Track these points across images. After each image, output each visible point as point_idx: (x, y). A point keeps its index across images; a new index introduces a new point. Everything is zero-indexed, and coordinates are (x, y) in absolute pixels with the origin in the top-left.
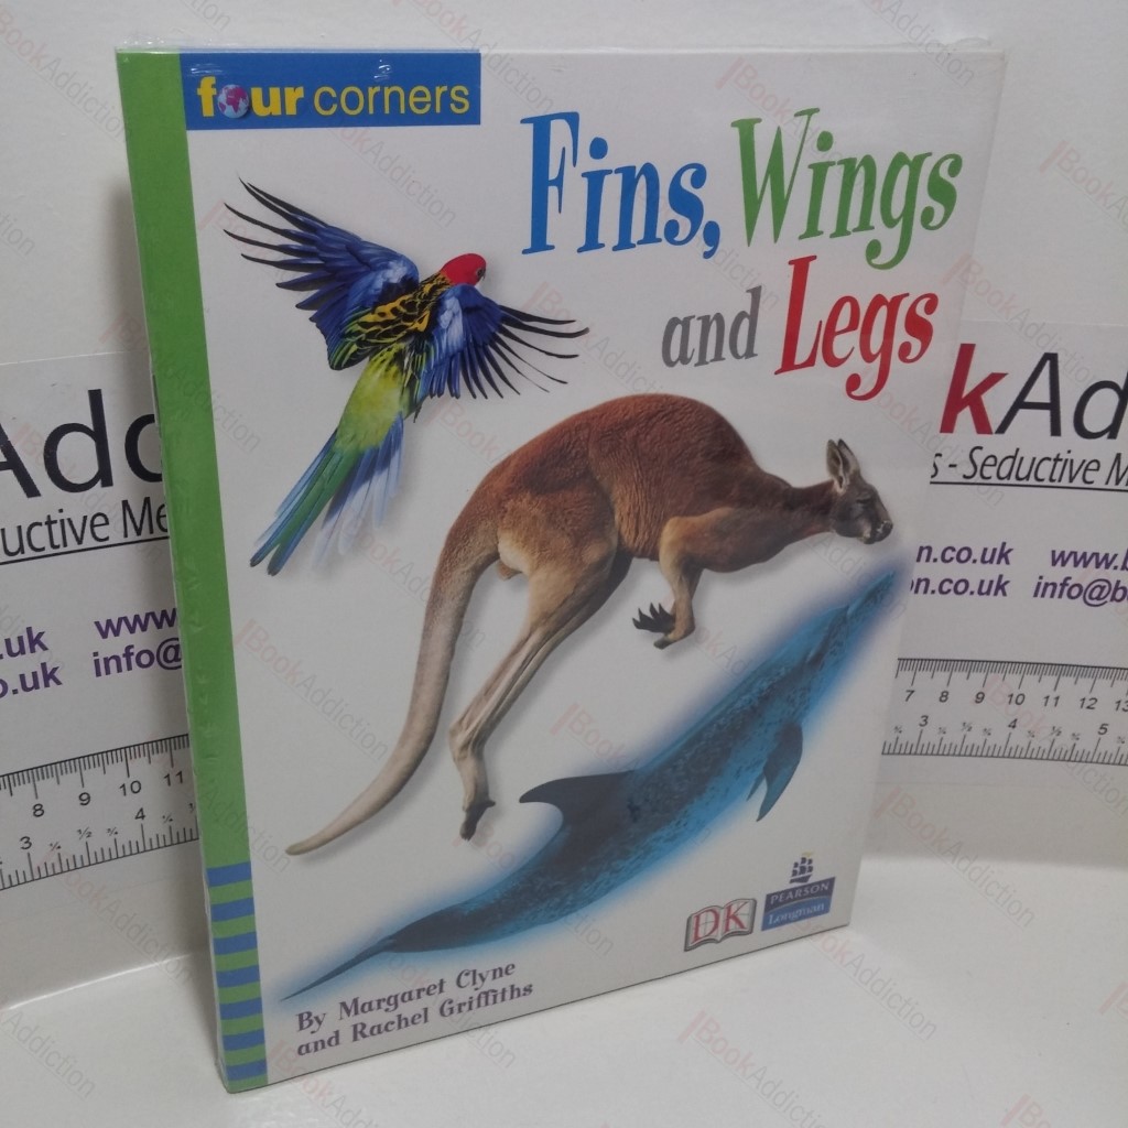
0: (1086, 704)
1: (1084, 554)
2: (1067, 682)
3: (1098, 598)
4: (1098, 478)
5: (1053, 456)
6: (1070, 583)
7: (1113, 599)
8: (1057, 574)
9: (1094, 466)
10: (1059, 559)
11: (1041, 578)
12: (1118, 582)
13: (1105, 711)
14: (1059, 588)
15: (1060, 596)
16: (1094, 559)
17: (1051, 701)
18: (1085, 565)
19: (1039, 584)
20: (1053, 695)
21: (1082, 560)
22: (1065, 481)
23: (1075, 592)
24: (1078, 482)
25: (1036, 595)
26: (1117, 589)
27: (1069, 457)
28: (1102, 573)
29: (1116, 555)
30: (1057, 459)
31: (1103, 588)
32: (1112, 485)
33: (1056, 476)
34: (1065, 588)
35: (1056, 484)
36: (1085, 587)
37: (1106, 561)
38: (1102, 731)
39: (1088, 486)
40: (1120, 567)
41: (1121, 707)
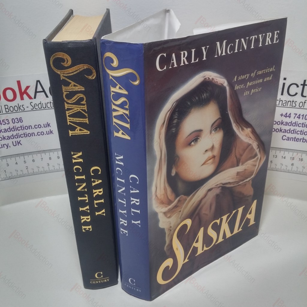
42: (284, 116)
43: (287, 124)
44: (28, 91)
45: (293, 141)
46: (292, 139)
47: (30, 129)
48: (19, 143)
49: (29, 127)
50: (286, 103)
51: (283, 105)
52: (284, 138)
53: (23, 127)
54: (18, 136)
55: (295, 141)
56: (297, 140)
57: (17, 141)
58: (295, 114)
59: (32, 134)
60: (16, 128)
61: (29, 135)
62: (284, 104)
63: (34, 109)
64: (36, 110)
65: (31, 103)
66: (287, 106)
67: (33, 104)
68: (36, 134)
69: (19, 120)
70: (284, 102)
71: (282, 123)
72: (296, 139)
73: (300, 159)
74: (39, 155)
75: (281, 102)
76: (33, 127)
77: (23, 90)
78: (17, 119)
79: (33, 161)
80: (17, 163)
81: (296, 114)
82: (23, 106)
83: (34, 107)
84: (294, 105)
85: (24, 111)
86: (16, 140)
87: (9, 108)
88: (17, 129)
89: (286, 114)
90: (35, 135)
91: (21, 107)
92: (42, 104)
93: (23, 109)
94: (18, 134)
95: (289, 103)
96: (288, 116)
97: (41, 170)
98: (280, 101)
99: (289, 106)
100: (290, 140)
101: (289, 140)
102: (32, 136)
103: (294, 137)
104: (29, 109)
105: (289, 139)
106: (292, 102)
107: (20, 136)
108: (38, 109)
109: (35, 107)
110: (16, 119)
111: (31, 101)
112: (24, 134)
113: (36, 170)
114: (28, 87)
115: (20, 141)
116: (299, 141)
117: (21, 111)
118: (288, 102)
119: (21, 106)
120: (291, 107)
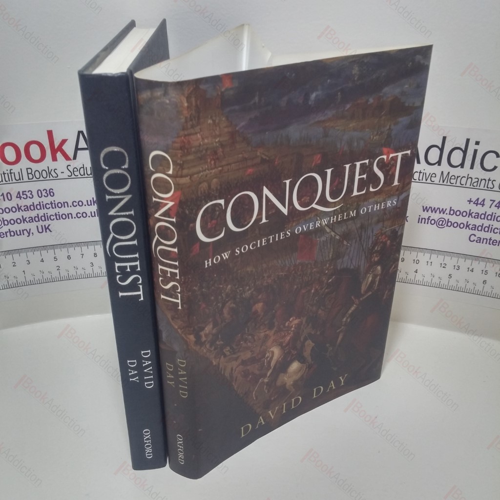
0: (442, 266)
1: (435, 208)
2: (434, 256)
3: (442, 225)
4: (436, 180)
5: (419, 171)
6: (431, 218)
7: (447, 226)
8: (425, 215)
9: (434, 175)
10: (425, 209)
11: (420, 216)
12: (448, 219)
13: (449, 269)
14: (427, 220)
15: (428, 223)
16: (438, 210)
17: (429, 264)
18: (435, 212)
19: (419, 218)
20: (430, 261)
21: (434, 210)
22: (424, 181)
23: (433, 222)
24: (429, 181)
25: (419, 222)
26: (448, 222)
27: (425, 172)
28: (442, 215)
29: (446, 209)
30: (420, 172)
31: (443, 221)
32: (441, 183)
33: (421, 178)
34: (428, 220)
35: (421, 181)
36: (436, 221)
37: (443, 211)
38: (450, 277)
39: (432, 183)
40: (448, 214)
41: (455, 268)
42: (474, 203)
43: (478, 216)
44: (64, 148)
45: (486, 243)
46: (485, 240)
47: (65, 207)
48: (47, 228)
49: (64, 204)
50: (478, 181)
51: (473, 186)
52: (473, 238)
53: (55, 203)
54: (46, 218)
55: (489, 244)
56: (493, 242)
57: (45, 226)
58: (491, 200)
59: (68, 216)
60: (43, 204)
61: (64, 217)
62: (475, 184)
63: (73, 176)
64: (76, 177)
65: (69, 167)
66: (479, 186)
67: (71, 168)
68: (74, 215)
69: (48, 192)
70: (474, 180)
71: (470, 214)
72: (491, 241)
73: (498, 274)
74: (78, 249)
75: (470, 180)
76: (70, 204)
77: (57, 144)
78: (45, 191)
79: (69, 257)
80: (42, 261)
81: (494, 201)
82: (56, 171)
83: (72, 173)
84: (490, 185)
85: (56, 178)
86: (43, 223)
87: (33, 173)
88: (45, 206)
89: (478, 199)
90: (73, 217)
91: (53, 173)
92: (85, 168)
93: (55, 175)
94: (46, 215)
95: (484, 181)
96: (480, 204)
97: (80, 272)
98: (467, 179)
99: (482, 187)
100: (483, 243)
101: (480, 242)
102: (69, 218)
103: (488, 238)
104: (65, 175)
105: (480, 240)
106: (487, 181)
107: (49, 218)
108: (79, 176)
109: (75, 172)
110: (43, 190)
111: (68, 162)
112: (56, 215)
113: (72, 272)
114: (64, 142)
115: (49, 225)
116: (497, 244)
117: (51, 178)
118: (481, 180)
119: (53, 171)
120: (486, 188)
